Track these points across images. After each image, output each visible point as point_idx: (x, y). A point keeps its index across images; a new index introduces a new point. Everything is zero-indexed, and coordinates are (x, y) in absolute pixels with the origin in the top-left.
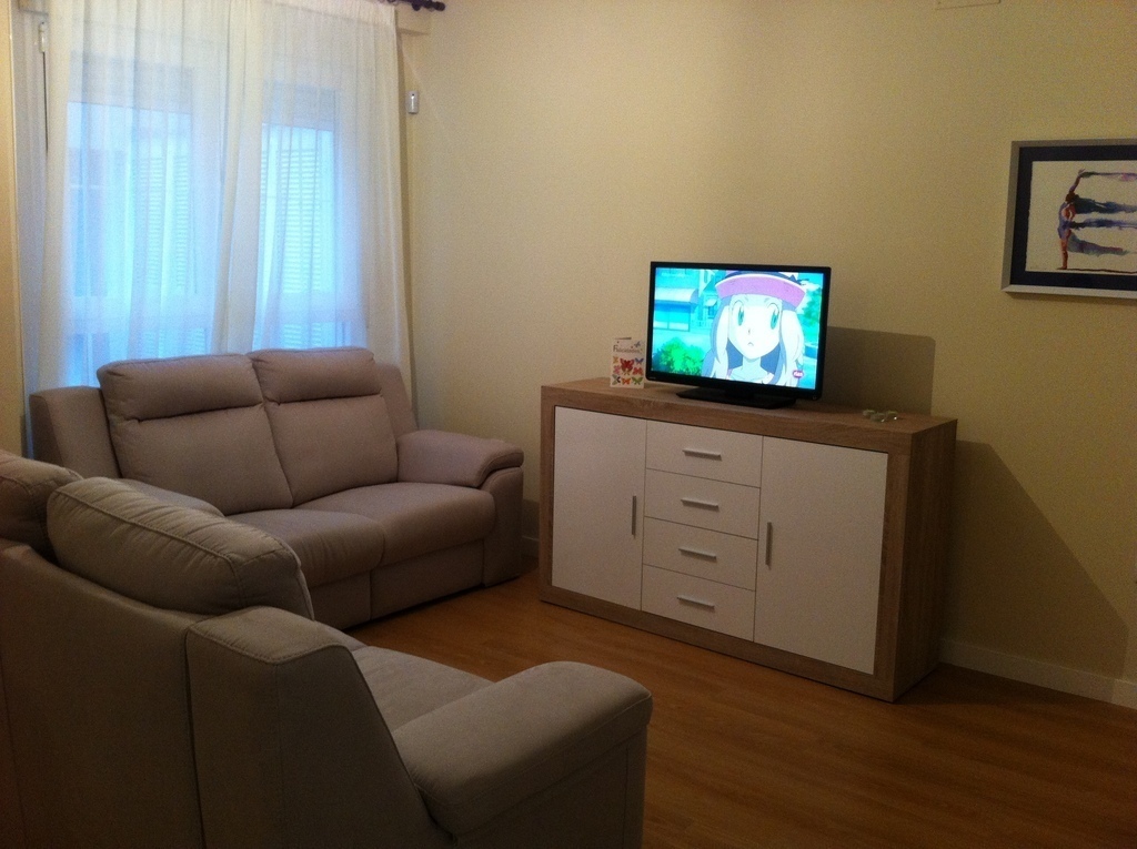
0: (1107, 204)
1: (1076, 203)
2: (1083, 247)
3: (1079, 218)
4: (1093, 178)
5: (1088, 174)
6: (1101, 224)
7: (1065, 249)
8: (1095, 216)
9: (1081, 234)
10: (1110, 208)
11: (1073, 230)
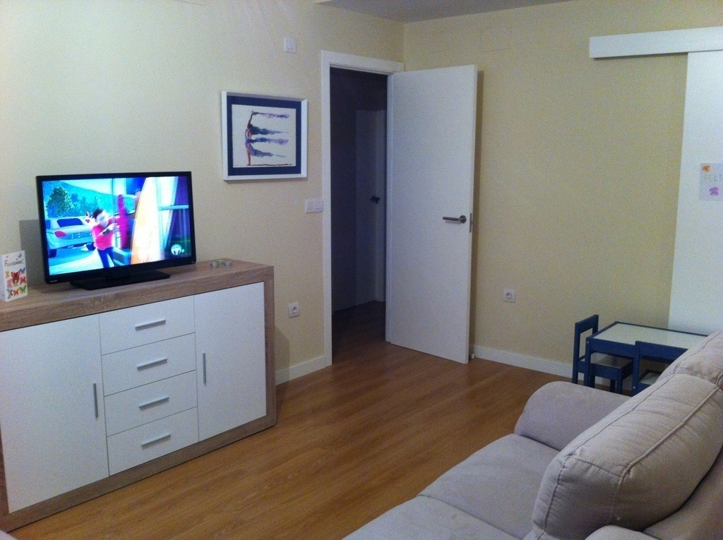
0: (264, 130)
1: (252, 130)
2: (257, 153)
3: (254, 137)
4: (257, 115)
5: (255, 113)
6: (263, 140)
7: (249, 154)
8: (259, 136)
9: (256, 146)
10: (265, 132)
11: (252, 144)
